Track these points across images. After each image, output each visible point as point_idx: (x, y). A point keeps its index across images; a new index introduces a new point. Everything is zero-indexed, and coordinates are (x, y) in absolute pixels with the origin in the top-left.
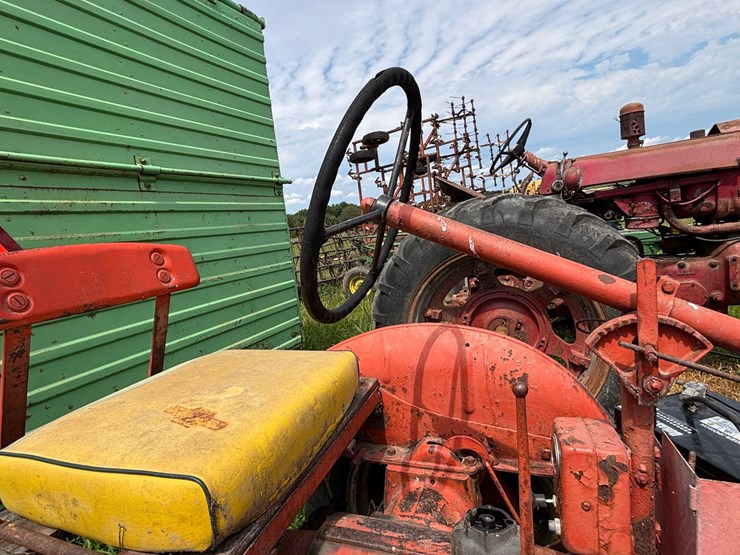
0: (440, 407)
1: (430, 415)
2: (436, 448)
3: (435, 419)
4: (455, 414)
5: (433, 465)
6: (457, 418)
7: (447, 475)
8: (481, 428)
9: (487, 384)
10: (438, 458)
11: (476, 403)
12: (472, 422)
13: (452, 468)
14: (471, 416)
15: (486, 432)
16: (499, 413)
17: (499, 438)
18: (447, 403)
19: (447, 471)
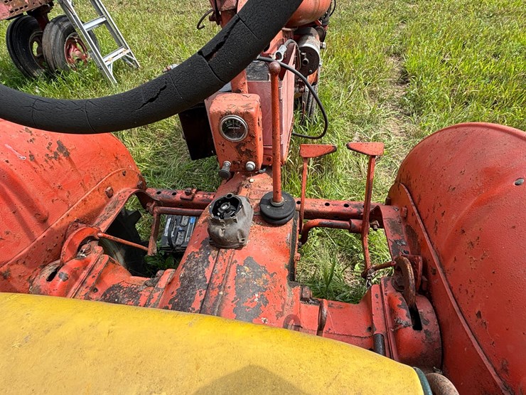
0: (17, 244)
1: (17, 262)
2: (64, 271)
3: (24, 260)
4: (36, 234)
5: (77, 285)
6: (40, 235)
7: (94, 273)
8: (65, 220)
9: (41, 177)
10: (75, 274)
11: (45, 205)
12: (55, 224)
13: (89, 267)
14: (49, 221)
15: (71, 219)
16: (66, 194)
17: (82, 212)
18: (21, 233)
19: (90, 273)
